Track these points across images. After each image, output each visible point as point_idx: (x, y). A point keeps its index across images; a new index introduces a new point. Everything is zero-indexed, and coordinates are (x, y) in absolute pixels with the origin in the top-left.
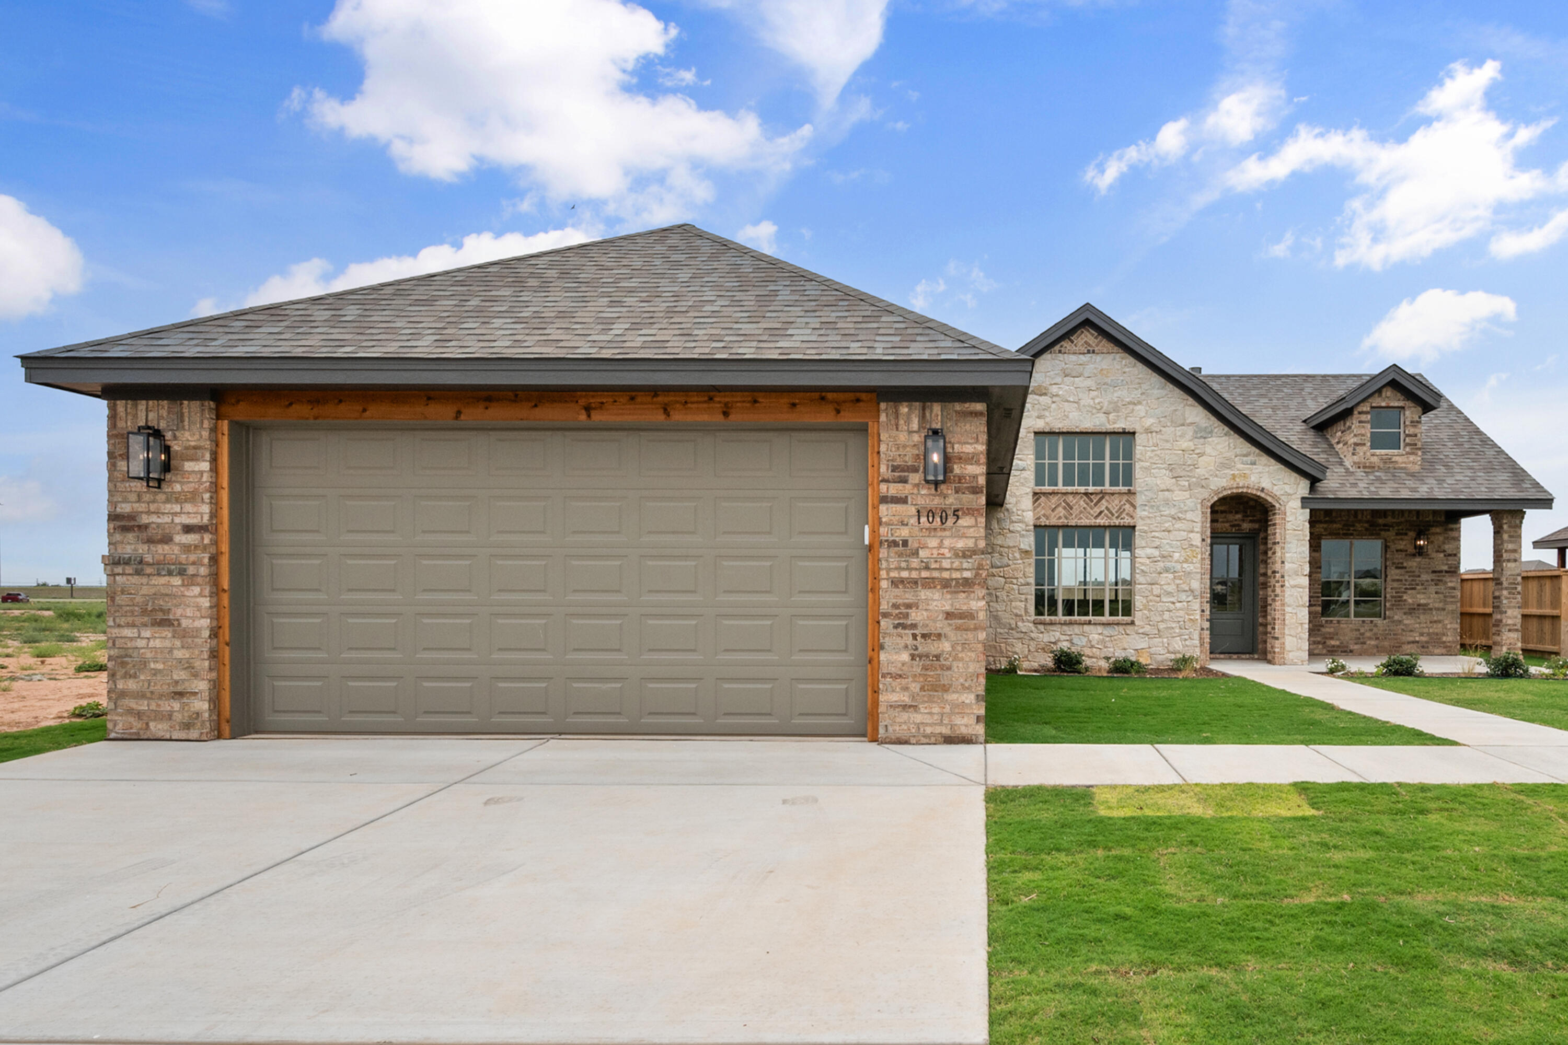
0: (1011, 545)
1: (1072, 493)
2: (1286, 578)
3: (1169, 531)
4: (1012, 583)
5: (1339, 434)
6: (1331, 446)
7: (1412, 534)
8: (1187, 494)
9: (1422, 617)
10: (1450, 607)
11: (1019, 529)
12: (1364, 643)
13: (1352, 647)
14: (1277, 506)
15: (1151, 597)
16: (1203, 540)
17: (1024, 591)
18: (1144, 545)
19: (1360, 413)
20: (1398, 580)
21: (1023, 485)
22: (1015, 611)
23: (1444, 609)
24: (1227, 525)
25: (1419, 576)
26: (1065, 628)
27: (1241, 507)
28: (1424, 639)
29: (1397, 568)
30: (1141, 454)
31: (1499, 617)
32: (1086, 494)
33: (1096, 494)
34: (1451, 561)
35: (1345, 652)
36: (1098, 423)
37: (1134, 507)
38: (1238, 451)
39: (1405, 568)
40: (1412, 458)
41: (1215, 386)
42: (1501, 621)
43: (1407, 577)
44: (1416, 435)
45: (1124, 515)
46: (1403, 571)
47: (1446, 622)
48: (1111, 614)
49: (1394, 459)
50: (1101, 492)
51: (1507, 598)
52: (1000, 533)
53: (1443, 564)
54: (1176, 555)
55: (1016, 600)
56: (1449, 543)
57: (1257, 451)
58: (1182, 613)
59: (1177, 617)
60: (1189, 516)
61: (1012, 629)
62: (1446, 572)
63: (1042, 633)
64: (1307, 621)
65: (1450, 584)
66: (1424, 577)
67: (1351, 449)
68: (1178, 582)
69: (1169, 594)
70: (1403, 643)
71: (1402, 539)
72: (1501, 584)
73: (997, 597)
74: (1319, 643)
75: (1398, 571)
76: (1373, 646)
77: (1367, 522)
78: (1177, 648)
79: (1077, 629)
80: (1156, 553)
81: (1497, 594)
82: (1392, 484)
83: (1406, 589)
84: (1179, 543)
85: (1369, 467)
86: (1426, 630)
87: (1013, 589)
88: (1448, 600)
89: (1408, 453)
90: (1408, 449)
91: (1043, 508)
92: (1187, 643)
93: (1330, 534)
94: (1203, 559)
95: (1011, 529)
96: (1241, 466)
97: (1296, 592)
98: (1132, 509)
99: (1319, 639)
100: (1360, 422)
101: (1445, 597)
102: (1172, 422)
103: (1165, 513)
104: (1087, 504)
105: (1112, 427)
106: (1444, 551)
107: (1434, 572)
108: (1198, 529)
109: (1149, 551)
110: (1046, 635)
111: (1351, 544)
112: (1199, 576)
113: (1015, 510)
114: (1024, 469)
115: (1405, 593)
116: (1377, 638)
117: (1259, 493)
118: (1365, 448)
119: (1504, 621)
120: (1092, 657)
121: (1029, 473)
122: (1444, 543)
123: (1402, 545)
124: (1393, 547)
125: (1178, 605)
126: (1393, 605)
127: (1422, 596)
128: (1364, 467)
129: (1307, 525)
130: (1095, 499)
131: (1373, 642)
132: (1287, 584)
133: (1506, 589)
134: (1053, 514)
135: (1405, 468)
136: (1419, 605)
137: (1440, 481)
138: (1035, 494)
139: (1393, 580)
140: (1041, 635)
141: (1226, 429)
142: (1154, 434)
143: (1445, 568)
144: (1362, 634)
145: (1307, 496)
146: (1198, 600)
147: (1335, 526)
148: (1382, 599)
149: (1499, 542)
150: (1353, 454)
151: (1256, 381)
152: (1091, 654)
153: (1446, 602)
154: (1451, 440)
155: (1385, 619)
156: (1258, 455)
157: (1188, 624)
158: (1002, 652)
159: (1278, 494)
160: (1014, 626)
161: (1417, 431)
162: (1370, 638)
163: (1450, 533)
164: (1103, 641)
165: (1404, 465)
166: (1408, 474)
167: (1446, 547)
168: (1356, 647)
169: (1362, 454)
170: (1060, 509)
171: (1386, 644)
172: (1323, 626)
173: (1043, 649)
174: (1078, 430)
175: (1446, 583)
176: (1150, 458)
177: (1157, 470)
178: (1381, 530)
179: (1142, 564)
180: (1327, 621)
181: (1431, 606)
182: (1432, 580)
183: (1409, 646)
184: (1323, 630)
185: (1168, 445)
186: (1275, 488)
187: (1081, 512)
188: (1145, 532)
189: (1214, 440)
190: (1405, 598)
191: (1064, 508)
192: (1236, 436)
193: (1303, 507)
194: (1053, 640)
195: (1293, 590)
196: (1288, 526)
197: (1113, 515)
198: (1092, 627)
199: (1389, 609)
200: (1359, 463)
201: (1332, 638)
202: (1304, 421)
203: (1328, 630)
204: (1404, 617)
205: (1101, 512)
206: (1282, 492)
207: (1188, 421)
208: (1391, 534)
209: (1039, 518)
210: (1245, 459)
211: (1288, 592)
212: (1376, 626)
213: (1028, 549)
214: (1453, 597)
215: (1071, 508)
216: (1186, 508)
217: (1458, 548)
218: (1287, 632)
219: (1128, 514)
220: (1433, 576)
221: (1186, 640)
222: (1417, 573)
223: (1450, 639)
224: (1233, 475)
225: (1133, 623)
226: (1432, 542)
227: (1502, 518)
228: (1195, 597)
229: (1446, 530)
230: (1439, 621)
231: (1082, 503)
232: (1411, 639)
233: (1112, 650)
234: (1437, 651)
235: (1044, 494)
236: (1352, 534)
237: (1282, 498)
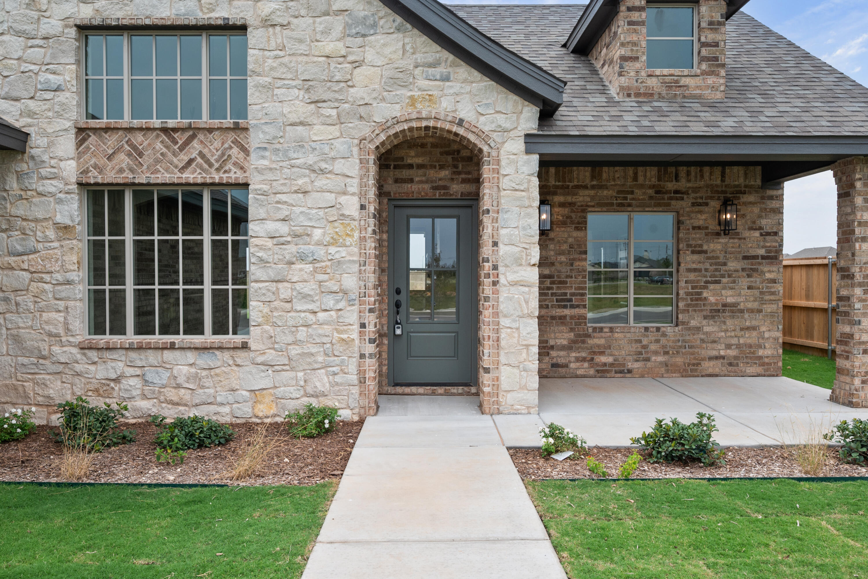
0: (40, 216)
1: (141, 129)
2: (501, 269)
3: (305, 192)
4: (41, 280)
5: (604, 51)
6: (594, 72)
7: (715, 204)
8: (335, 131)
9: (729, 322)
10: (769, 308)
11: (52, 189)
12: (648, 360)
13: (630, 365)
14: (485, 149)
15: (276, 304)
16: (363, 207)
17: (63, 295)
18: (263, 215)
19: (629, 9)
20: (695, 270)
21: (59, 115)
22: (47, 328)
23: (760, 311)
24: (427, 186)
25: (725, 264)
26: (133, 355)
27: (449, 158)
28: (732, 353)
29: (693, 252)
30: (256, 62)
31: (847, 329)
32: (165, 130)
33: (183, 130)
34: (770, 242)
35: (621, 372)
36: (183, 10)
37: (245, 151)
38: (419, 57)
39: (705, 252)
40: (711, 80)
41: (461, 14)
42: (851, 336)
43: (707, 266)
44: (716, 45)
45: (229, 166)
46: (702, 257)
47: (763, 329)
48: (215, 332)
49: (684, 81)
50: (189, 128)
51: (861, 300)
52: (21, 198)
53: (758, 247)
54: (317, 233)
55: (48, 309)
56: (766, 217)
57: (451, 57)
58: (327, 329)
59: (320, 335)
60: (339, 166)
61: (44, 358)
62: (763, 258)
63: (94, 363)
64: (536, 342)
65: (768, 276)
66: (732, 265)
67: (617, 68)
68: (321, 277)
69: (305, 297)
70: (703, 359)
71: (700, 212)
72: (852, 277)
73: (17, 304)
74: (584, 360)
75: (696, 257)
76: (661, 363)
77: (653, 187)
78: (320, 388)
79: (152, 357)
80: (283, 229)
81: (844, 292)
82: (677, 117)
83: (707, 282)
84: (321, 213)
85: (645, 95)
86: (734, 341)
87: (44, 291)
88: (767, 297)
89: (704, 73)
90: (704, 66)
91: (94, 154)
92: (338, 379)
93: (600, 205)
94: (363, 239)
95: (40, 189)
96: (423, 83)
97: (517, 292)
98: (242, 155)
99: (584, 354)
100: (630, 23)
101: (762, 293)
102: (309, 8)
103: (298, 162)
104: (167, 147)
105: (206, 16)
106: (760, 228)
107: (745, 258)
108: (354, 188)
109: (271, 226)
110: (101, 367)
111: (630, 219)
112: (355, 268)
113: (45, 158)
114: (58, 89)
115: (705, 288)
116: (666, 353)
117: (455, 129)
118: (637, 65)
119: (857, 336)
120: (178, 404)
121: (68, 94)
122: (760, 217)
123: (700, 220)
124: (688, 223)
125: (321, 316)
126: (688, 305)
127: (730, 292)
128: (638, 95)
129: (536, 181)
130: (181, 138)
131: (660, 359)
132: (502, 280)
133: (860, 285)
134: (110, 165)
135: (700, 97)
136: (725, 305)
137: (754, 114)
138: (80, 130)
139: (689, 270)
140: (92, 368)
141: (399, 20)
142: (278, 28)
143: (762, 252)
144: (645, 347)
145: (535, 132)
146: (356, 308)
147: (605, 192)
148: (674, 296)
149: (849, 210)
150: (620, 74)
151: (516, 10)
152: (175, 399)
153: (763, 302)
154: (768, 64)
155: (677, 325)
156: (453, 65)
157: (338, 348)
158: (27, 397)
159: (486, 129)
160: (45, 353)
161: (718, 37)
162: (656, 353)
163: (768, 202)
164: (196, 377)
165: (698, 92)
166: (703, 105)
167: (763, 222)
168: (637, 365)
169: (632, 74)
170: (122, 156)
171: (679, 360)
172: (589, 336)
173: (97, 390)
174: (148, 22)
175: (763, 273)
176: (272, 69)
177: (283, 90)
178: (671, 198)
179: (261, 248)
180: (595, 329)
181: (742, 306)
182: (743, 270)
183: (712, 363)
184: (590, 341)
185: (303, 48)
186: (482, 119)
187: (157, 161)
188: (264, 194)
189: (379, 39)
190: (705, 295)
191: (129, 155)
192: (416, 31)
193: (528, 152)
194: (114, 376)
195: (512, 289)
196: (505, 183)
197: (211, 165)
198: (177, 354)
199: (683, 311)
200: (629, 88)
201: (602, 353)
202: (564, 46)
203: (596, 341)
204: (704, 322)
205: (190, 162)
206: (493, 127)
207: (335, 8)
208: (685, 204)
209: (86, 172)
210: (431, 71)
211: (504, 294)
212: (664, 335)
213: (69, 222)
214: (773, 293)
215: (141, 154)
216: (332, 154)
217: (780, 224)
218: (503, 359)
219: (235, 164)
220: (745, 264)
221: (335, 374)
222: (721, 260)
223: (768, 352)
224: (411, 97)
225: (245, 346)
226: (744, 216)
227: (854, 171)
228: (351, 302)
229: (763, 198)
230: (754, 328)
231: (159, 145)
232: (715, 353)
233: (212, 391)
234: (750, 370)
235: (95, 130)
236: (630, 205)
237: (494, 135)
